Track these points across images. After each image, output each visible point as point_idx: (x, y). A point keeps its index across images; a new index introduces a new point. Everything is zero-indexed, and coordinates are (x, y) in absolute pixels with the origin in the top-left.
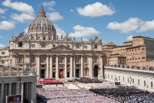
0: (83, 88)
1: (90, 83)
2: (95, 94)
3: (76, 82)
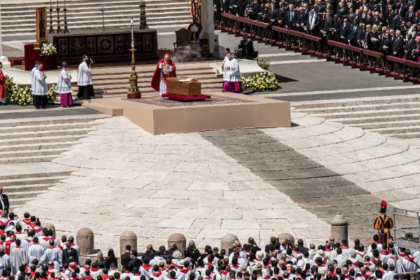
3: (247, 68)
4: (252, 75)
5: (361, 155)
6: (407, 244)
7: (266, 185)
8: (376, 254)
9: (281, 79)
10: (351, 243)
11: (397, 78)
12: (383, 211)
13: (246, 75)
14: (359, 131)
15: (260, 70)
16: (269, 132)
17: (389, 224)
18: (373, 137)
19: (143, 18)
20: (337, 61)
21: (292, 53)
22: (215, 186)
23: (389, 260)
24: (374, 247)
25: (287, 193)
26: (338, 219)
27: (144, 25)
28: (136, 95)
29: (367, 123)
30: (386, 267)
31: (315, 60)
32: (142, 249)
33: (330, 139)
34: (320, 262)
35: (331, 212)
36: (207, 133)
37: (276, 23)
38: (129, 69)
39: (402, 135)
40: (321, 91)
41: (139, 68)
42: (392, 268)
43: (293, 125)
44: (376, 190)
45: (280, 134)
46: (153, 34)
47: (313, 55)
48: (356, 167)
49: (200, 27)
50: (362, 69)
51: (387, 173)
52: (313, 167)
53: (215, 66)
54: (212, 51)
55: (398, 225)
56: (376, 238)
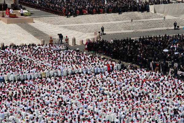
0: (58, 37)
1: (91, 12)
2: (116, 65)
3: (24, 11)
4: (26, 13)
5: (47, 28)
6: (55, 45)
7: (29, 34)
8: (50, 46)
9: (31, 14)
10: (45, 45)
11: (53, 14)
12: (51, 38)
13: (25, 13)
14: (47, 24)
15: (28, 12)
16: (30, 24)
17: (52, 41)
18: (49, 25)
19: (5, 1)
20: (42, 10)
21: (34, 9)
22: (19, 34)
23: (52, 48)
24: (49, 45)
25: (33, 35)
26: (42, 40)
27: (5, 3)
28: (3, 16)
29: (48, 22)
30: (51, 49)
31: (38, 10)
32: (5, 46)
33: (41, 25)
34: (39, 48)
35: (42, 39)
36: (18, 24)
37: (31, 3)
38: (2, 11)
39: (54, 24)
40: (39, 16)
41: (4, 11)
42: (53, 49)
43: (34, 22)
44: (50, 35)
45: (32, 24)
46: (7, 5)
47: (38, 9)
48: (46, 30)
49: (16, 3)
50: (47, 12)
51: (52, 31)
52: (38, 30)
53: (19, 11)
54: (18, 8)
55: (54, 41)
56: (50, 44)
